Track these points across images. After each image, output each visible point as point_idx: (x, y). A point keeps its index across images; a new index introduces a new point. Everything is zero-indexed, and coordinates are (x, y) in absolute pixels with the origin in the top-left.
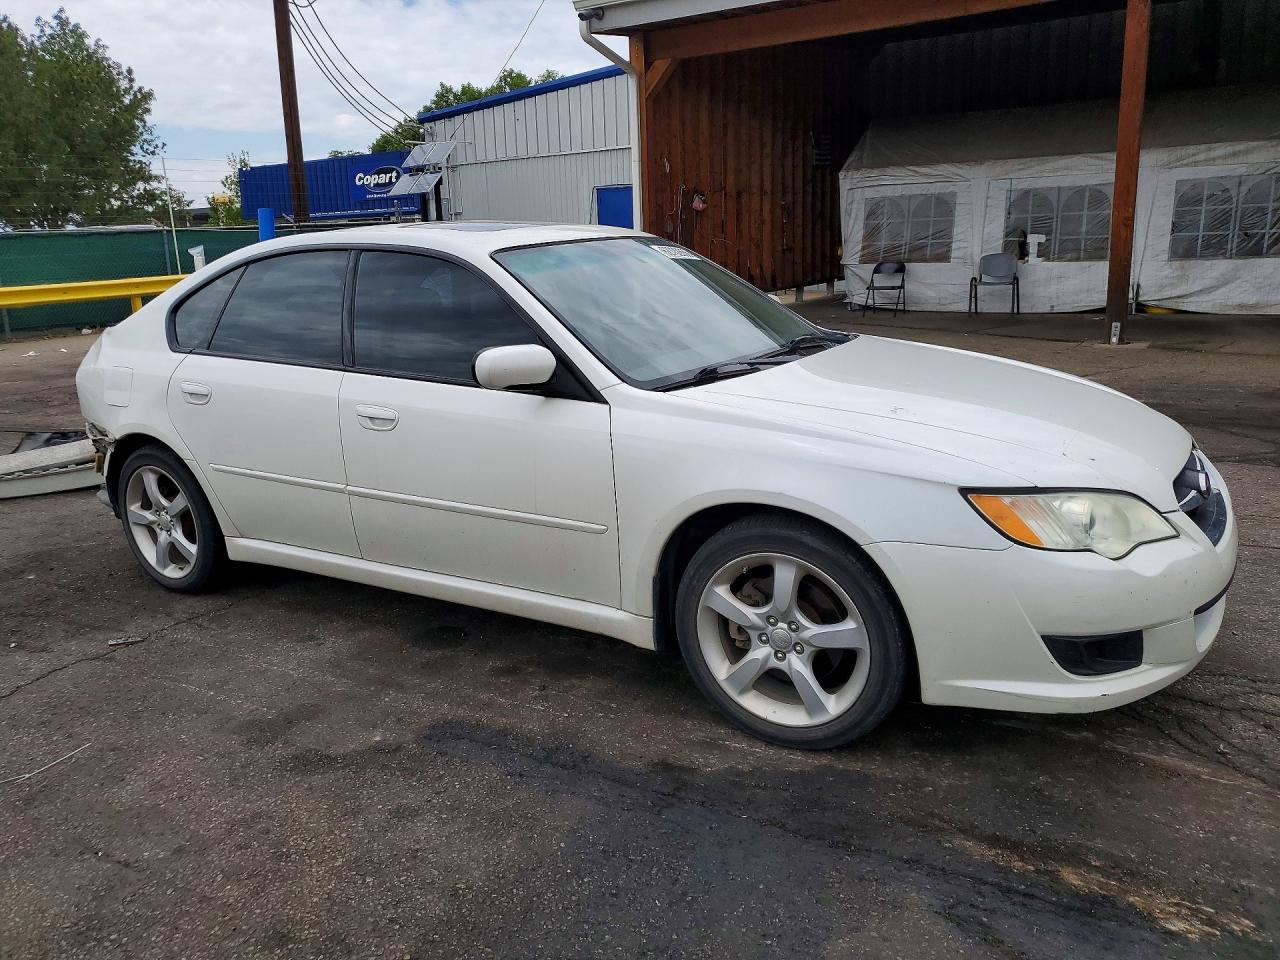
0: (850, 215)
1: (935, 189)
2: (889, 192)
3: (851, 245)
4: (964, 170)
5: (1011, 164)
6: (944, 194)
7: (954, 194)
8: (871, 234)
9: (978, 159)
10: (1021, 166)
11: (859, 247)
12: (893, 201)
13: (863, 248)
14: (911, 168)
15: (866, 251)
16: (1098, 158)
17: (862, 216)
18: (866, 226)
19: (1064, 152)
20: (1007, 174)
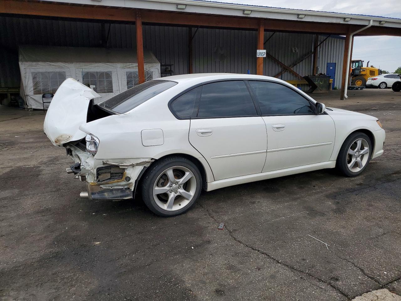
0: (26, 78)
1: (58, 70)
2: (41, 70)
3: (28, 88)
4: (67, 65)
5: (82, 64)
6: (61, 72)
7: (65, 72)
8: (36, 85)
9: (71, 62)
10: (85, 65)
11: (32, 89)
12: (42, 73)
13: (34, 89)
14: (48, 63)
15: (35, 90)
16: (105, 64)
17: (31, 78)
18: (34, 82)
19: (96, 62)
20: (81, 67)
